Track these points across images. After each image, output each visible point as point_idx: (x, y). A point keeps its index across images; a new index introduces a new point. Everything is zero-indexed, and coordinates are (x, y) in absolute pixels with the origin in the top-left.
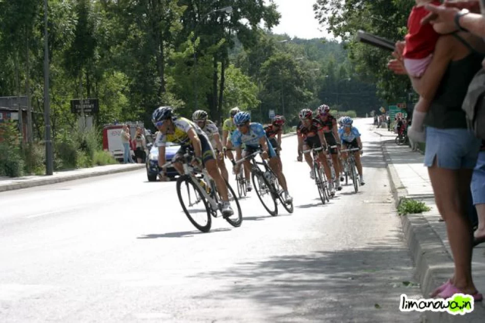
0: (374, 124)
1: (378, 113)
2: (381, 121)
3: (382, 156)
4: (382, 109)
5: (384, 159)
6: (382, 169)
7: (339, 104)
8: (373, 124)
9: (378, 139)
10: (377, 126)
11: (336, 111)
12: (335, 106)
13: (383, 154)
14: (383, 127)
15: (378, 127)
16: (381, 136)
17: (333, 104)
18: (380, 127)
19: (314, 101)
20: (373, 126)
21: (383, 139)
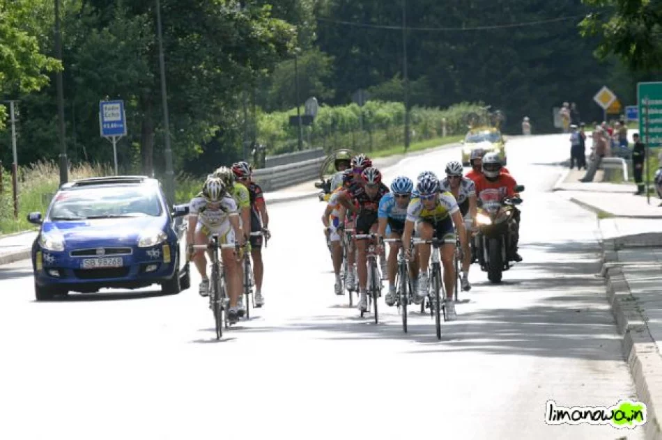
0: (570, 164)
1: (587, 114)
2: (600, 151)
3: (606, 307)
4: (605, 98)
5: (615, 320)
6: (611, 364)
7: (412, 77)
8: (564, 164)
9: (591, 231)
10: (583, 173)
11: (400, 107)
12: (396, 83)
13: (608, 299)
14: (611, 176)
15: (588, 179)
16: (602, 215)
17: (389, 76)
18: (599, 174)
19: (304, 60)
20: (566, 171)
21: (612, 230)
